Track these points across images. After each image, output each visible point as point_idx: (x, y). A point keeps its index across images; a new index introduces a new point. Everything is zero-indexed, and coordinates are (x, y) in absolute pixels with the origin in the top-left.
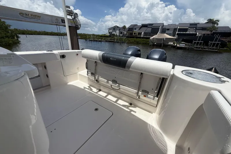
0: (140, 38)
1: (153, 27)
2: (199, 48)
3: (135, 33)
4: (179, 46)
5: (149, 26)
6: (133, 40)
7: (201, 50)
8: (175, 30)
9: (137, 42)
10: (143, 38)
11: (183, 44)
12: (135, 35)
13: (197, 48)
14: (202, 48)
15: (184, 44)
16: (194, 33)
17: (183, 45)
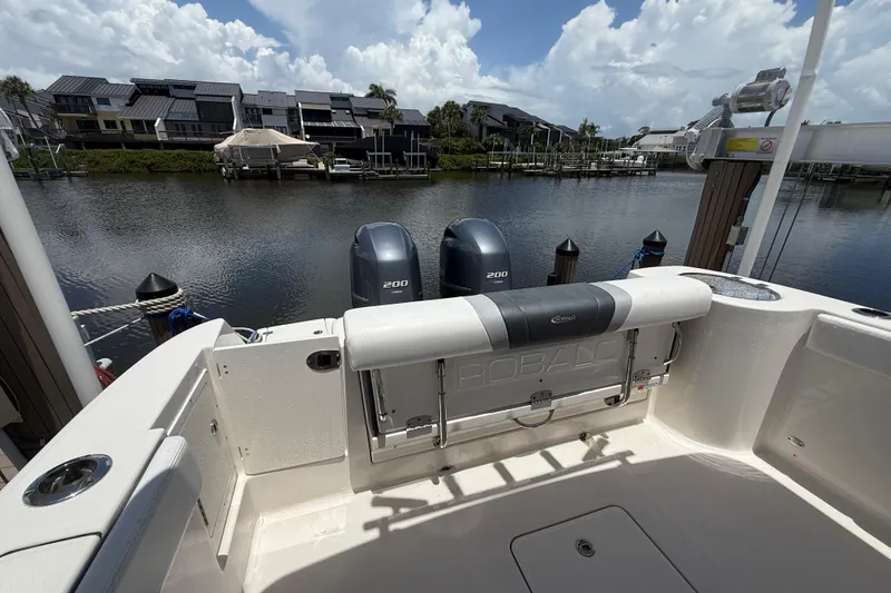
0: (156, 145)
1: (199, 99)
2: (388, 172)
3: (110, 124)
4: (334, 171)
5: (173, 92)
6: (120, 160)
7: (394, 179)
8: (292, 112)
9: (149, 167)
10: (168, 145)
11: (341, 162)
12: (111, 131)
13: (382, 172)
14: (395, 173)
15: (344, 162)
16: (352, 125)
17: (342, 167)
